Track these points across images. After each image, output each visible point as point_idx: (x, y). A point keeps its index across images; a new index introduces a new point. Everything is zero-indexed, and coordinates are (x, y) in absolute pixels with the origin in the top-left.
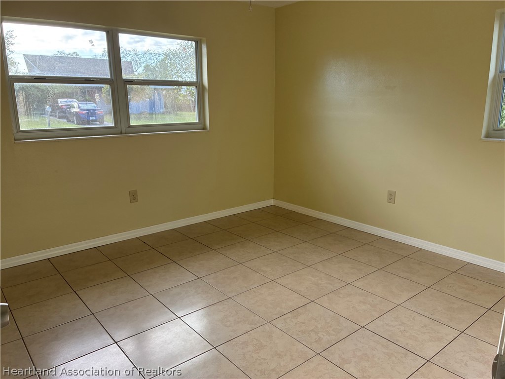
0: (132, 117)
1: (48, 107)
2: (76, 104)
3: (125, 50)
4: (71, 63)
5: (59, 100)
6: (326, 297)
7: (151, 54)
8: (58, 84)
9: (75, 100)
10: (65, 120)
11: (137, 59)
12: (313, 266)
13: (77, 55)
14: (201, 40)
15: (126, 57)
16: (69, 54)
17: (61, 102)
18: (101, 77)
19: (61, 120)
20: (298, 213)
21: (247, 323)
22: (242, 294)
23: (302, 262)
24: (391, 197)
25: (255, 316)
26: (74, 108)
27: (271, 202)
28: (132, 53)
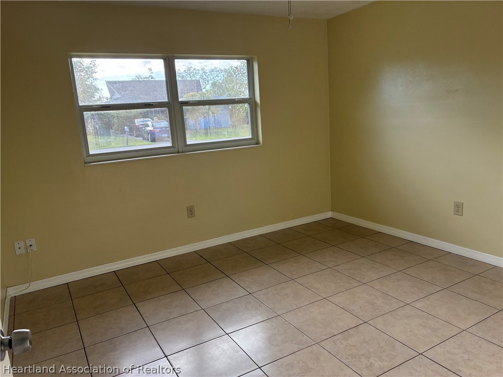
0: (188, 136)
1: (126, 127)
2: (150, 123)
3: (194, 69)
4: (132, 90)
5: (136, 120)
6: (380, 319)
7: (218, 71)
8: (121, 111)
9: (150, 119)
10: (141, 139)
11: (205, 77)
12: (369, 284)
13: (152, 78)
14: (252, 58)
15: (195, 75)
16: (145, 78)
17: (138, 122)
18: (159, 101)
19: (137, 138)
20: (357, 226)
21: (294, 342)
22: (292, 312)
23: (358, 279)
24: (459, 208)
25: (303, 336)
26: (149, 126)
27: (329, 214)
28: (201, 72)
